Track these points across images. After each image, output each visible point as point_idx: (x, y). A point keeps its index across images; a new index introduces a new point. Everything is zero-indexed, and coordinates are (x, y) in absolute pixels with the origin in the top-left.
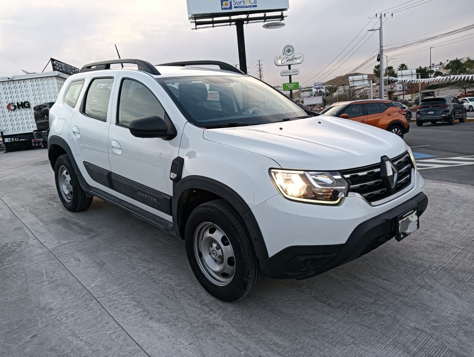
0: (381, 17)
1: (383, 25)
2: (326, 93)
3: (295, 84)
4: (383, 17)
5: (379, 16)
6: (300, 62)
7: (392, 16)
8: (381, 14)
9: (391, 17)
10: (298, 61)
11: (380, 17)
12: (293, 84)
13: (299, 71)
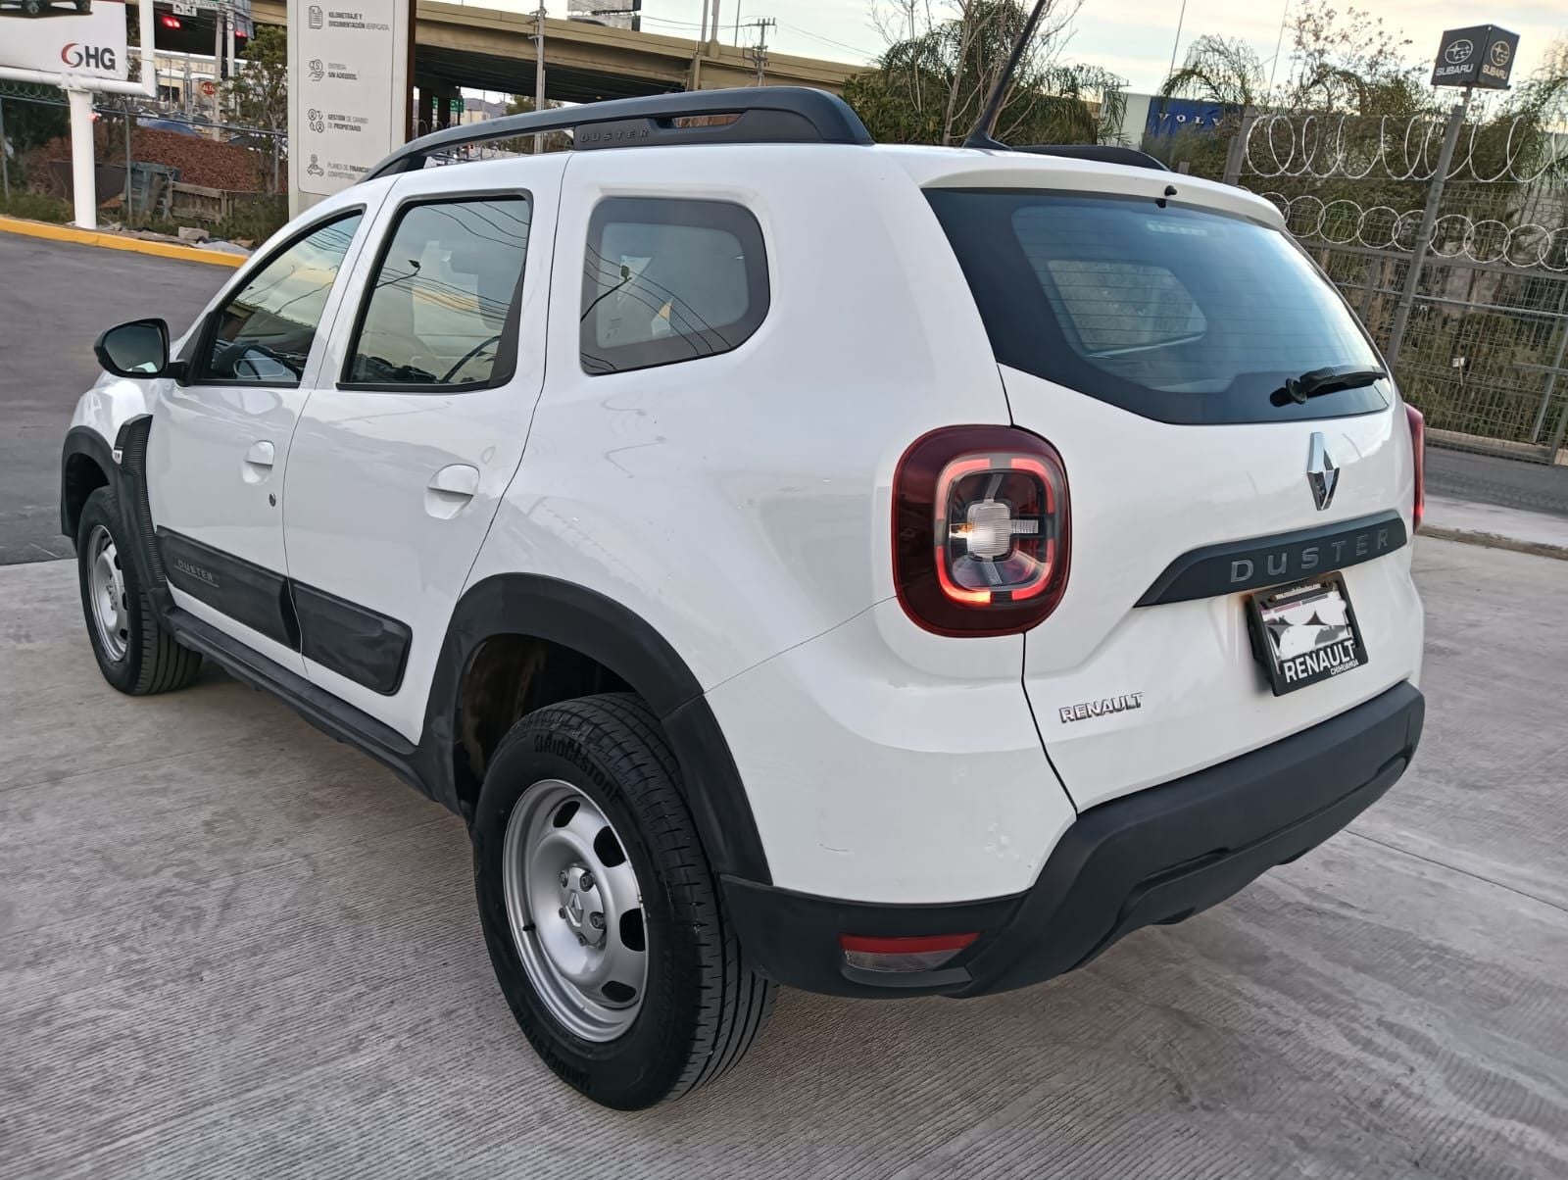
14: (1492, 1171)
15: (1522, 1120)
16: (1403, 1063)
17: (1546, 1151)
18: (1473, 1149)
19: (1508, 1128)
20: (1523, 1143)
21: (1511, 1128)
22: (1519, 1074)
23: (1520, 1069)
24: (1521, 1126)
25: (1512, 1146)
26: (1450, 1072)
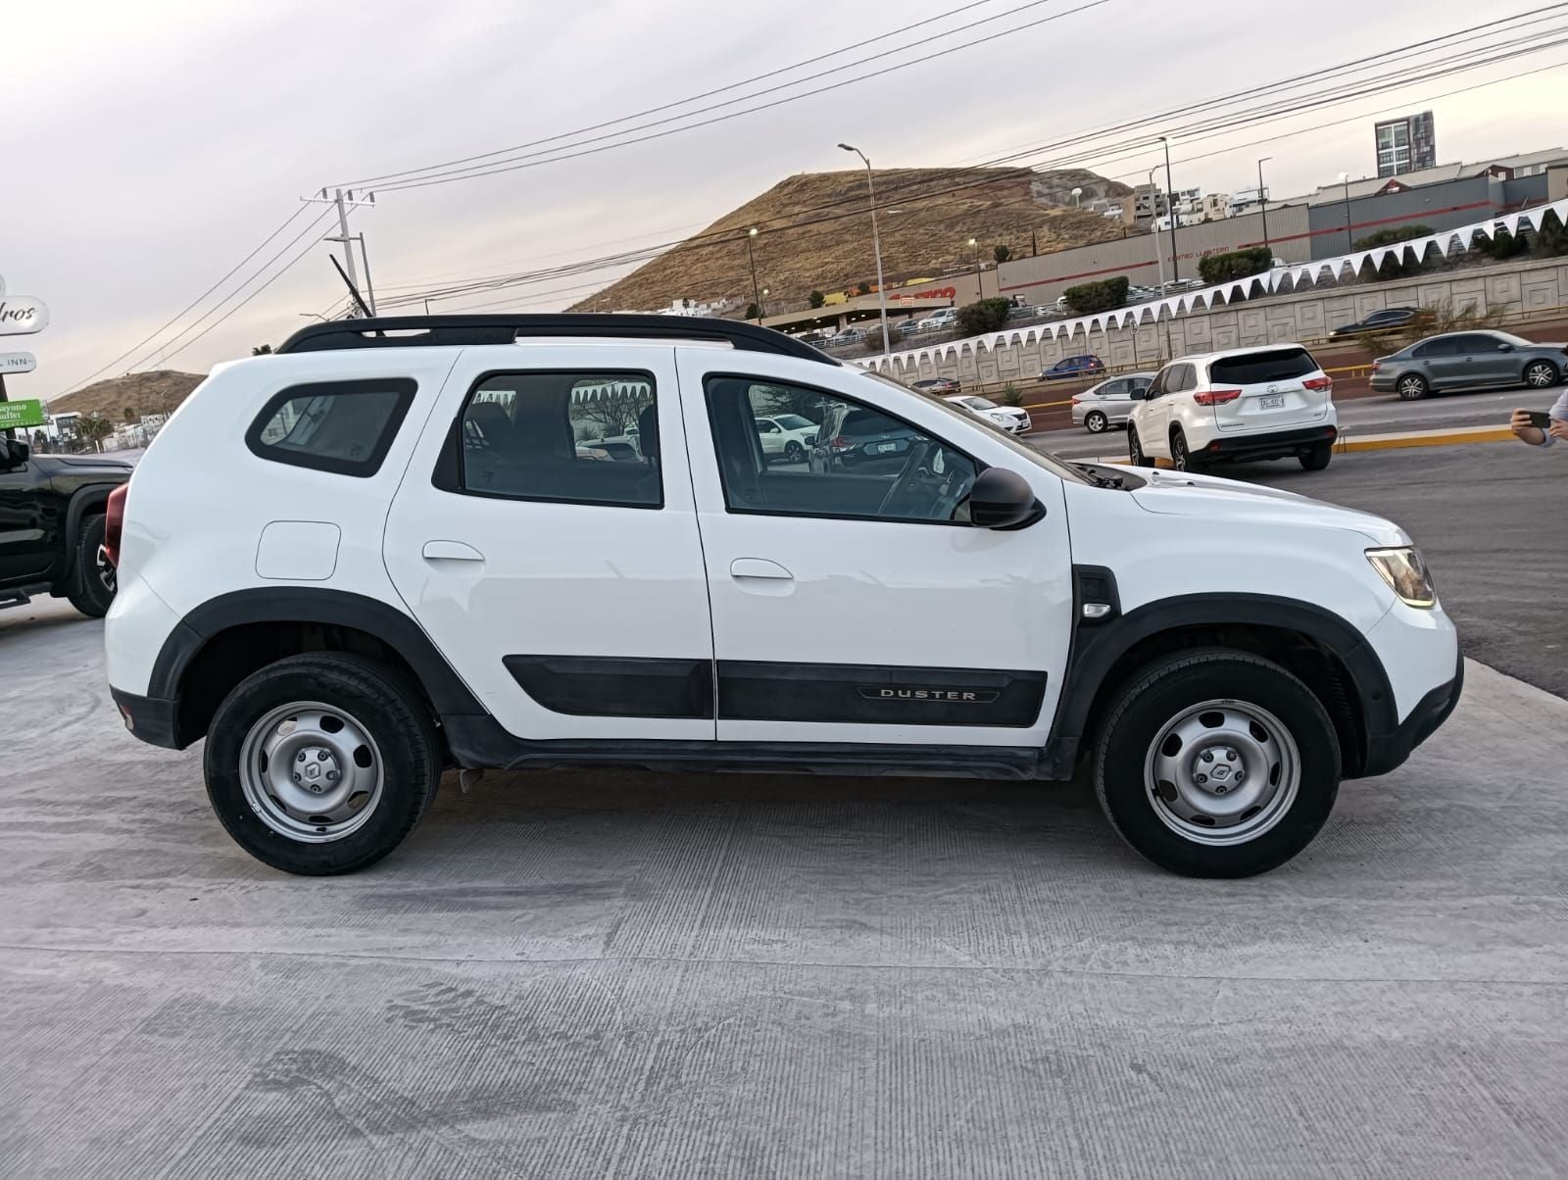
0: (338, 201)
1: (347, 218)
2: (66, 439)
3: (24, 407)
4: (346, 199)
5: (332, 196)
6: (35, 325)
7: (372, 200)
8: (338, 192)
9: (368, 201)
10: (25, 324)
11: (336, 201)
12: (14, 408)
13: (33, 361)
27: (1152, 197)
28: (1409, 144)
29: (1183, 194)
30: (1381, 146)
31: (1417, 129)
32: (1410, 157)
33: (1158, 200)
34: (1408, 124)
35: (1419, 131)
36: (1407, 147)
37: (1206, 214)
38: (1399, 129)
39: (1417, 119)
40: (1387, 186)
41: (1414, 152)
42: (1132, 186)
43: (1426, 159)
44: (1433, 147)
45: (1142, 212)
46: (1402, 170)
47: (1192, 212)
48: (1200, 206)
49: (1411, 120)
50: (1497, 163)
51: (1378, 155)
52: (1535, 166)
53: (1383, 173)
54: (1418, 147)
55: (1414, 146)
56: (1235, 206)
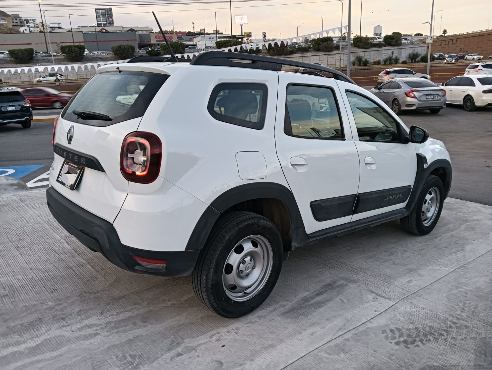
14: (28, 330)
15: (40, 344)
16: (76, 330)
17: (26, 343)
18: (38, 331)
19: (39, 340)
20: (32, 340)
21: (38, 341)
22: (58, 354)
23: (60, 355)
24: (37, 343)
25: (32, 338)
26: (67, 339)
27: (18, 19)
28: (106, 17)
29: (30, 20)
30: (98, 16)
31: (108, 12)
32: (106, 22)
33: (21, 21)
34: (105, 11)
35: (108, 14)
36: (105, 18)
37: (40, 29)
38: (102, 12)
39: (108, 10)
40: (101, 30)
41: (108, 20)
42: (10, 13)
43: (111, 23)
44: (113, 19)
45: (15, 24)
46: (105, 25)
47: (35, 27)
48: (37, 26)
49: (106, 10)
50: (132, 28)
51: (97, 19)
52: (142, 31)
53: (99, 25)
54: (109, 19)
55: (107, 18)
56: (50, 28)
